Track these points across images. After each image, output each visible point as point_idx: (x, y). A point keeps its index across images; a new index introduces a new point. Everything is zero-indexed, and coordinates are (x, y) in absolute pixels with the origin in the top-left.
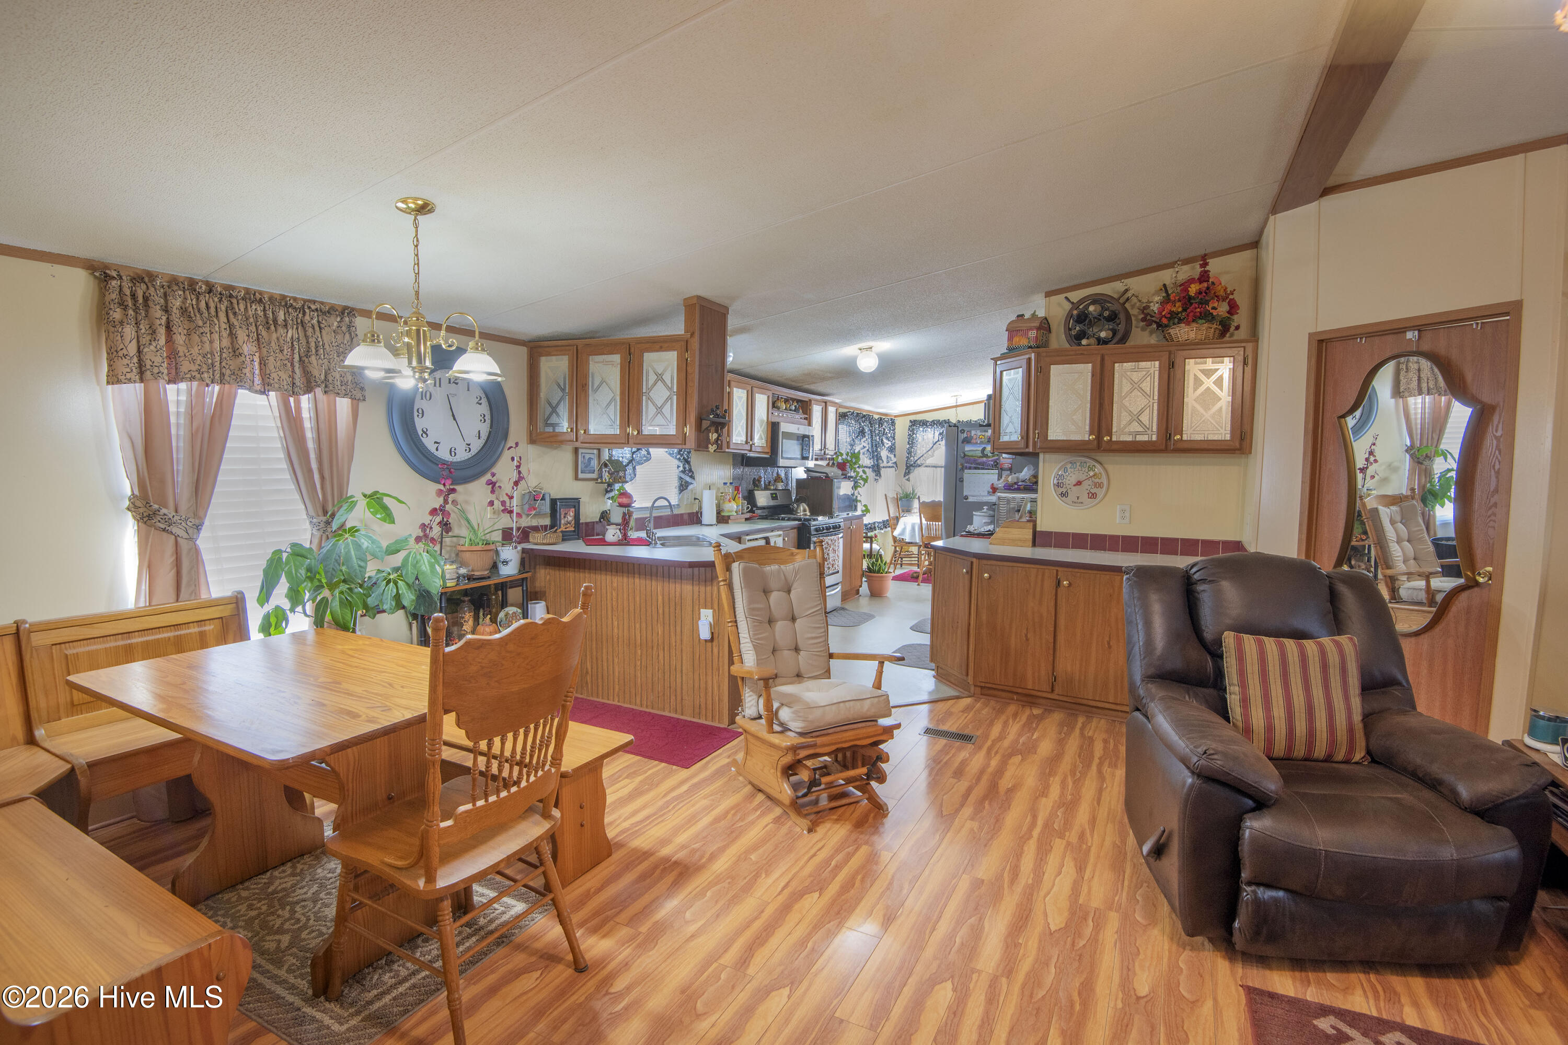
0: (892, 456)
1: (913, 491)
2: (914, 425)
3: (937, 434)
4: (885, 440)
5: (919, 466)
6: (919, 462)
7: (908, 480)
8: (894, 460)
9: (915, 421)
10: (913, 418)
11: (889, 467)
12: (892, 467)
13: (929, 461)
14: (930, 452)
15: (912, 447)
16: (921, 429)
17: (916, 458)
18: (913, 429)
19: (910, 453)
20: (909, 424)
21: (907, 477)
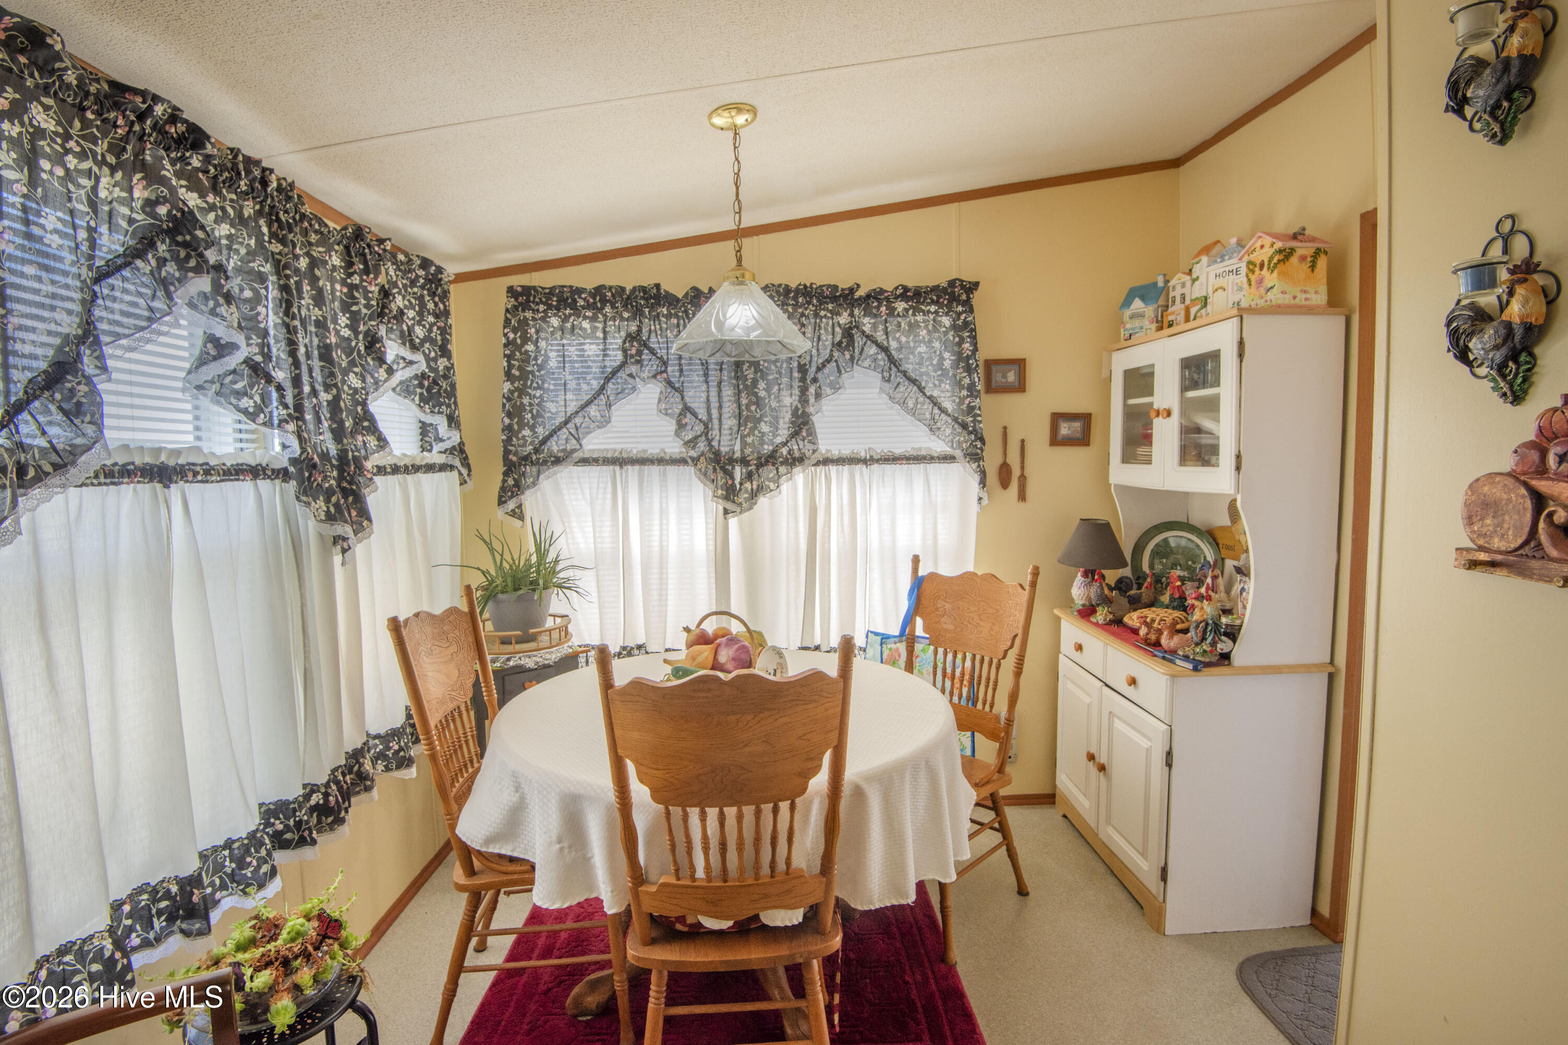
0: (441, 422)
1: (542, 553)
2: (525, 306)
3: (616, 341)
4: (393, 349)
5: (558, 461)
6: (554, 446)
7: (518, 513)
8: (454, 438)
9: (527, 291)
10: (518, 281)
11: (430, 468)
12: (443, 468)
13: (594, 443)
14: (593, 411)
15: (522, 392)
16: (555, 322)
17: (541, 432)
18: (523, 324)
19: (514, 411)
20: (503, 302)
21: (511, 505)
